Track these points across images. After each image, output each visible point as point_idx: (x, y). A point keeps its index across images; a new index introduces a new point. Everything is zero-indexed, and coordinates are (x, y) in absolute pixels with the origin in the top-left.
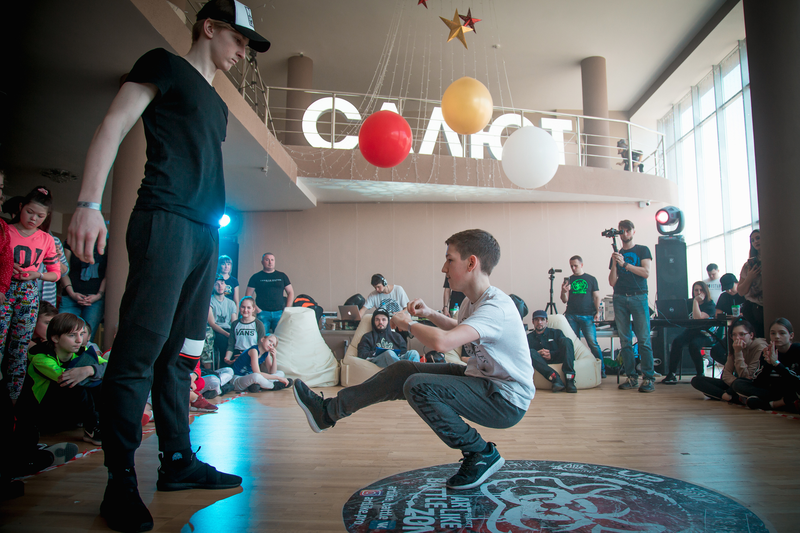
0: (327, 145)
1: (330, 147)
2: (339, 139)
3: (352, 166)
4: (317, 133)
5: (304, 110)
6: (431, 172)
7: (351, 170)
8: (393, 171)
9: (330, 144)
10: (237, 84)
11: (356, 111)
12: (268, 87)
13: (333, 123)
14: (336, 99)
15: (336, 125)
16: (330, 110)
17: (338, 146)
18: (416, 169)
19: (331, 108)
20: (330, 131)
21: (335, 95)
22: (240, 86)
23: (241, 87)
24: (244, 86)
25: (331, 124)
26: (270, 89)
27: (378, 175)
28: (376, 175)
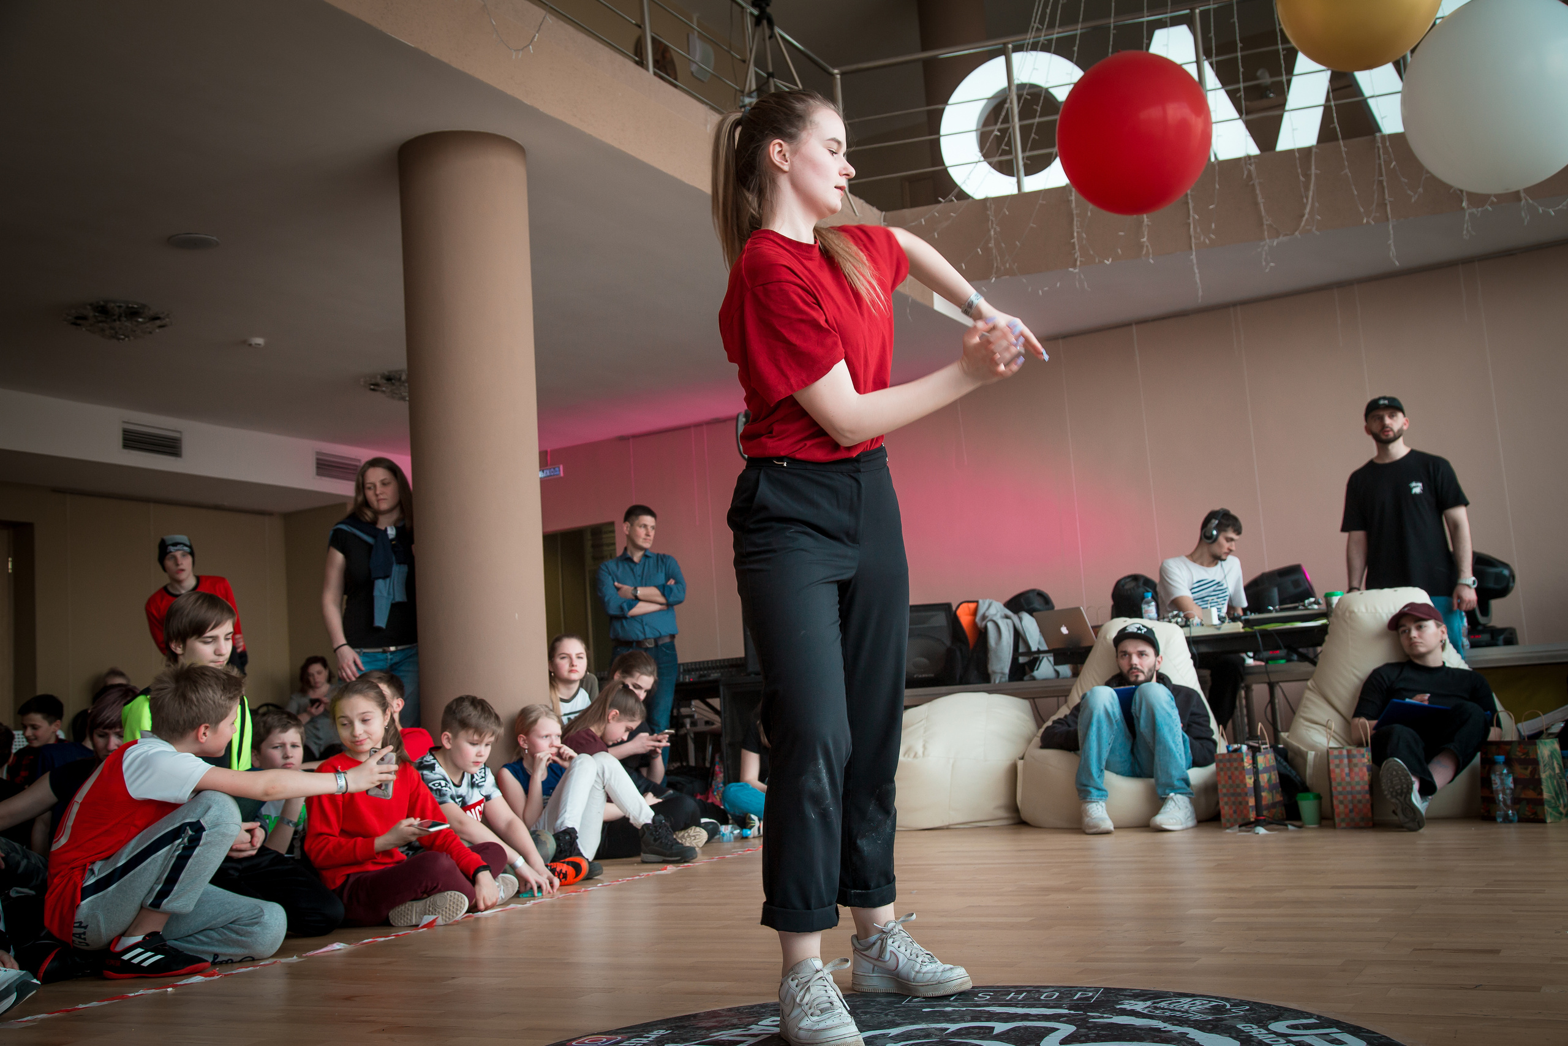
1: (1015, 191)
2: (1035, 166)
3: (1076, 230)
5: (940, 106)
7: (1075, 240)
9: (1014, 180)
12: (835, 71)
13: (1013, 126)
14: (1016, 57)
15: (1021, 127)
18: (1260, 201)
19: (1005, 84)
20: (1009, 148)
21: (1010, 46)
25: (1009, 129)
26: (840, 74)
27: (1147, 238)
28: (1145, 239)
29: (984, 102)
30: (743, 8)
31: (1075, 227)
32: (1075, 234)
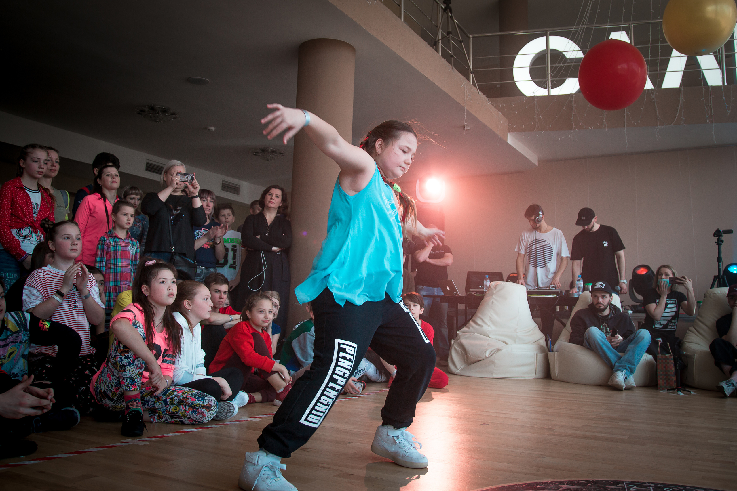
0: (542, 92)
1: (546, 94)
2: (557, 84)
3: (573, 113)
4: (531, 79)
5: (515, 55)
6: (678, 110)
7: (573, 118)
8: (625, 115)
10: (432, 37)
11: (577, 48)
12: (471, 36)
13: (548, 66)
14: (551, 38)
15: (551, 68)
16: (544, 51)
17: (555, 92)
18: (657, 109)
19: (545, 48)
20: (545, 76)
21: (549, 32)
22: (435, 39)
23: (437, 39)
24: (440, 38)
25: (546, 67)
26: (473, 37)
27: (605, 121)
28: (604, 121)
29: (534, 55)
30: (438, 4)
31: (573, 112)
32: (573, 115)
